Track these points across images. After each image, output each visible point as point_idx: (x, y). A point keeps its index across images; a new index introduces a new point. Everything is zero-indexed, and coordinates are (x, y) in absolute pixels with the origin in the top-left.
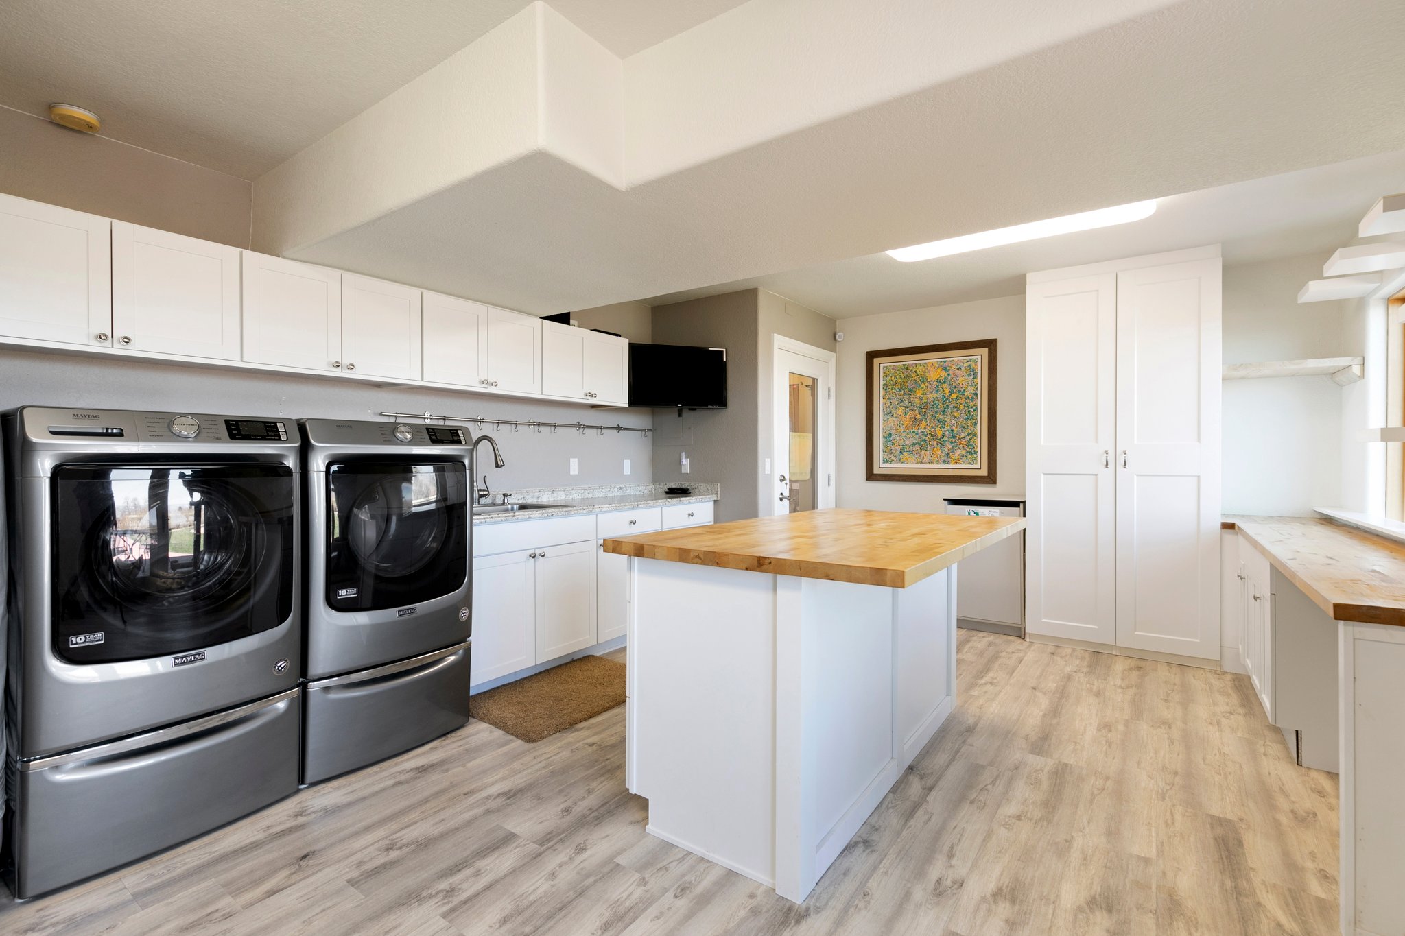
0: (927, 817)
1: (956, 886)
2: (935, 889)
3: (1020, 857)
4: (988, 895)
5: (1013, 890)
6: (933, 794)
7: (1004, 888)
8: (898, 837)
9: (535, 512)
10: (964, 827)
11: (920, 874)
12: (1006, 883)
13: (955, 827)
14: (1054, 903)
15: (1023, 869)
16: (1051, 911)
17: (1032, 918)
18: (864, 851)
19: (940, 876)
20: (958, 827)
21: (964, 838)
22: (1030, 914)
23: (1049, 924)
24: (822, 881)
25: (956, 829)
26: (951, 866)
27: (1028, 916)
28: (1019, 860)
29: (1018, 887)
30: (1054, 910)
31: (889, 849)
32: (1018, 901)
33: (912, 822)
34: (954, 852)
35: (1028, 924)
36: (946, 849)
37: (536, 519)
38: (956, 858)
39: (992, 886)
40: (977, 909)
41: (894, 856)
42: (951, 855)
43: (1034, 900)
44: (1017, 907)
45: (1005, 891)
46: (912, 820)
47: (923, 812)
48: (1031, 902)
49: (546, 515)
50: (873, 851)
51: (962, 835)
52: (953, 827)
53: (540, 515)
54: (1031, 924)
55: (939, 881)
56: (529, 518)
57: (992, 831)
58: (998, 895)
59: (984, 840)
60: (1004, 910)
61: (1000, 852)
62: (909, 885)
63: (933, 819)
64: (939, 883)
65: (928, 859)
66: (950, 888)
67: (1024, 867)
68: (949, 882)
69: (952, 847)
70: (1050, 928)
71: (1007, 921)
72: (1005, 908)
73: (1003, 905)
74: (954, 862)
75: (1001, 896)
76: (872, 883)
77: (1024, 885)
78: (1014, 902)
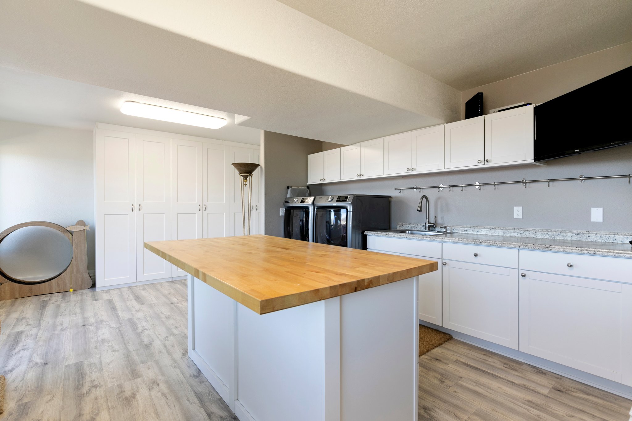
0: (191, 401)
1: (151, 387)
2: (157, 382)
3: (135, 416)
4: (137, 393)
5: (129, 402)
6: (204, 414)
7: (133, 400)
8: (189, 385)
9: (399, 235)
10: (171, 409)
11: (167, 382)
12: (133, 402)
13: (175, 406)
14: (110, 409)
15: (130, 412)
16: (109, 405)
17: (116, 398)
18: (193, 374)
19: (159, 386)
20: (174, 407)
21: (166, 405)
22: (117, 399)
23: (108, 400)
24: (192, 362)
25: (173, 406)
26: (159, 391)
27: (118, 398)
28: (135, 414)
29: (128, 404)
30: (108, 406)
31: (186, 380)
32: (125, 400)
33: (193, 394)
34: (164, 396)
35: (116, 396)
36: (168, 396)
37: (397, 238)
38: (160, 395)
39: (138, 397)
40: (137, 387)
41: (182, 380)
42: (163, 394)
43: (118, 404)
44: (124, 397)
45: (132, 399)
46: (194, 394)
47: (195, 401)
48: (119, 403)
49: (403, 237)
50: (191, 376)
51: (168, 405)
52: (176, 406)
53: (400, 236)
54: (115, 397)
55: (158, 385)
56: (394, 236)
57: (157, 418)
58: (134, 396)
59: (157, 410)
60: (128, 393)
61: (146, 411)
62: (166, 377)
63: (188, 402)
64: (157, 384)
65: (170, 387)
66: (152, 386)
67: (130, 414)
68: (154, 387)
69: (166, 397)
70: (107, 400)
71: (125, 391)
72: (128, 394)
73: (129, 395)
74: (160, 394)
75: (132, 397)
76: (178, 370)
77: (126, 407)
78: (126, 398)
